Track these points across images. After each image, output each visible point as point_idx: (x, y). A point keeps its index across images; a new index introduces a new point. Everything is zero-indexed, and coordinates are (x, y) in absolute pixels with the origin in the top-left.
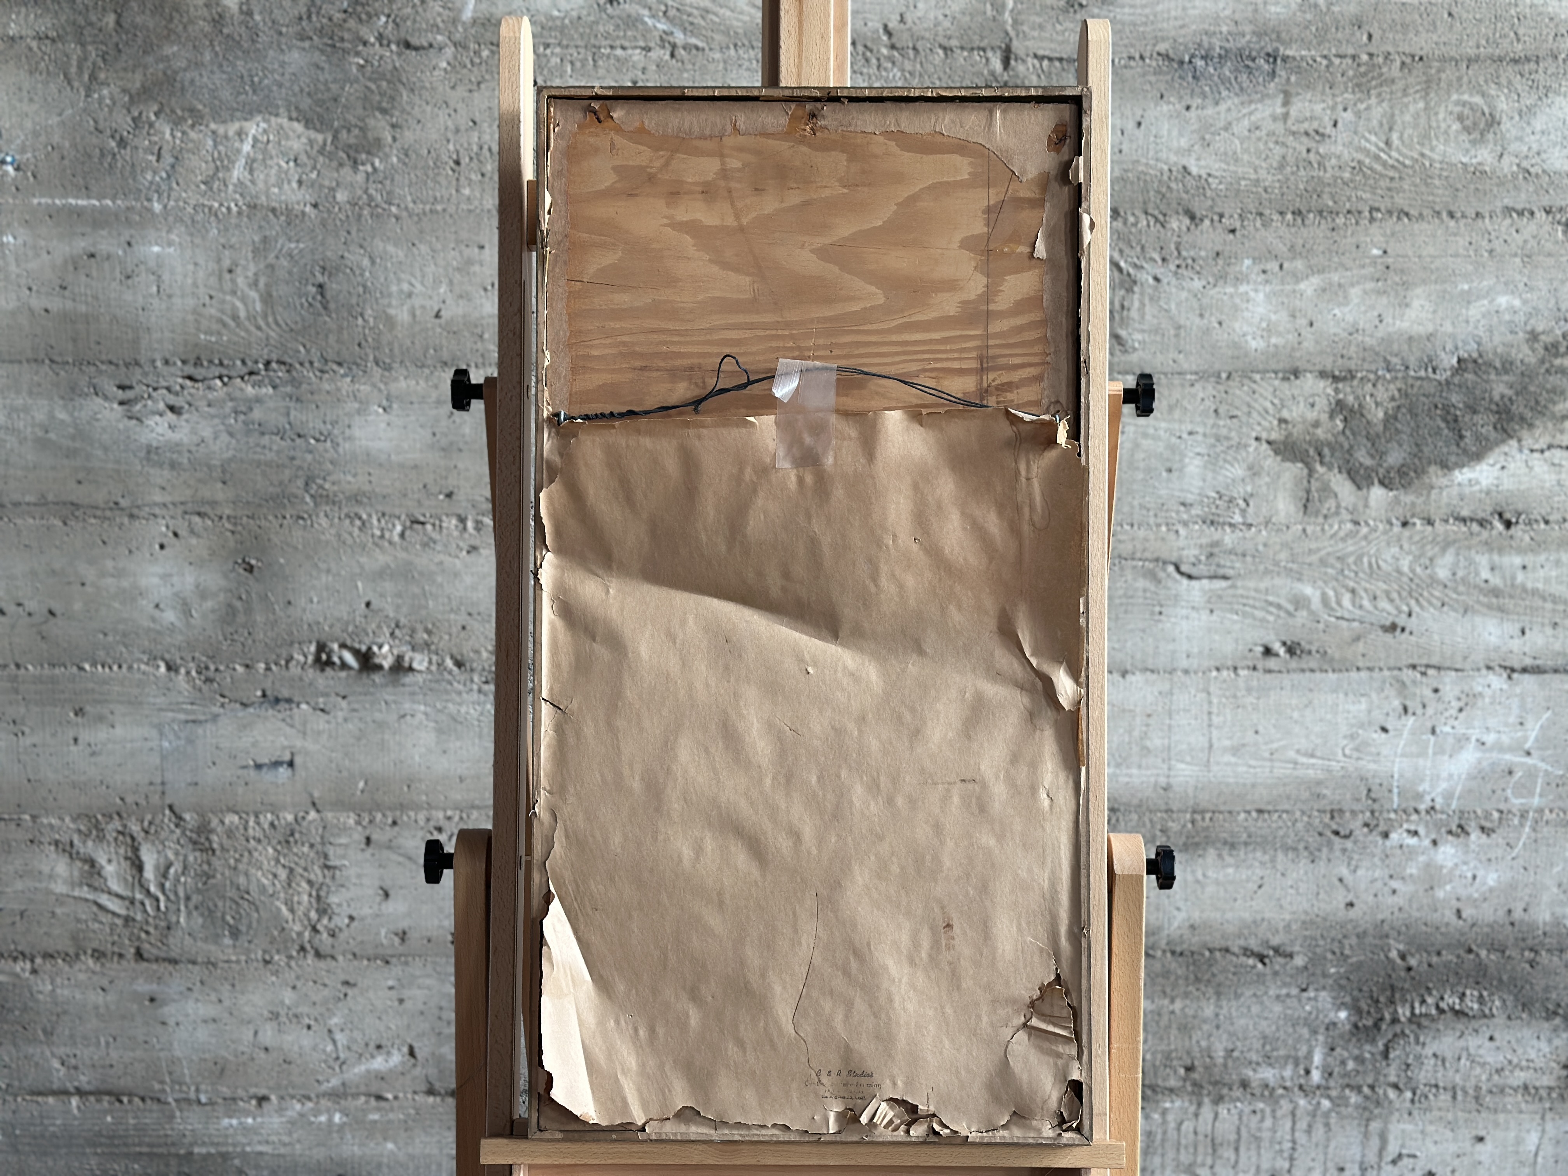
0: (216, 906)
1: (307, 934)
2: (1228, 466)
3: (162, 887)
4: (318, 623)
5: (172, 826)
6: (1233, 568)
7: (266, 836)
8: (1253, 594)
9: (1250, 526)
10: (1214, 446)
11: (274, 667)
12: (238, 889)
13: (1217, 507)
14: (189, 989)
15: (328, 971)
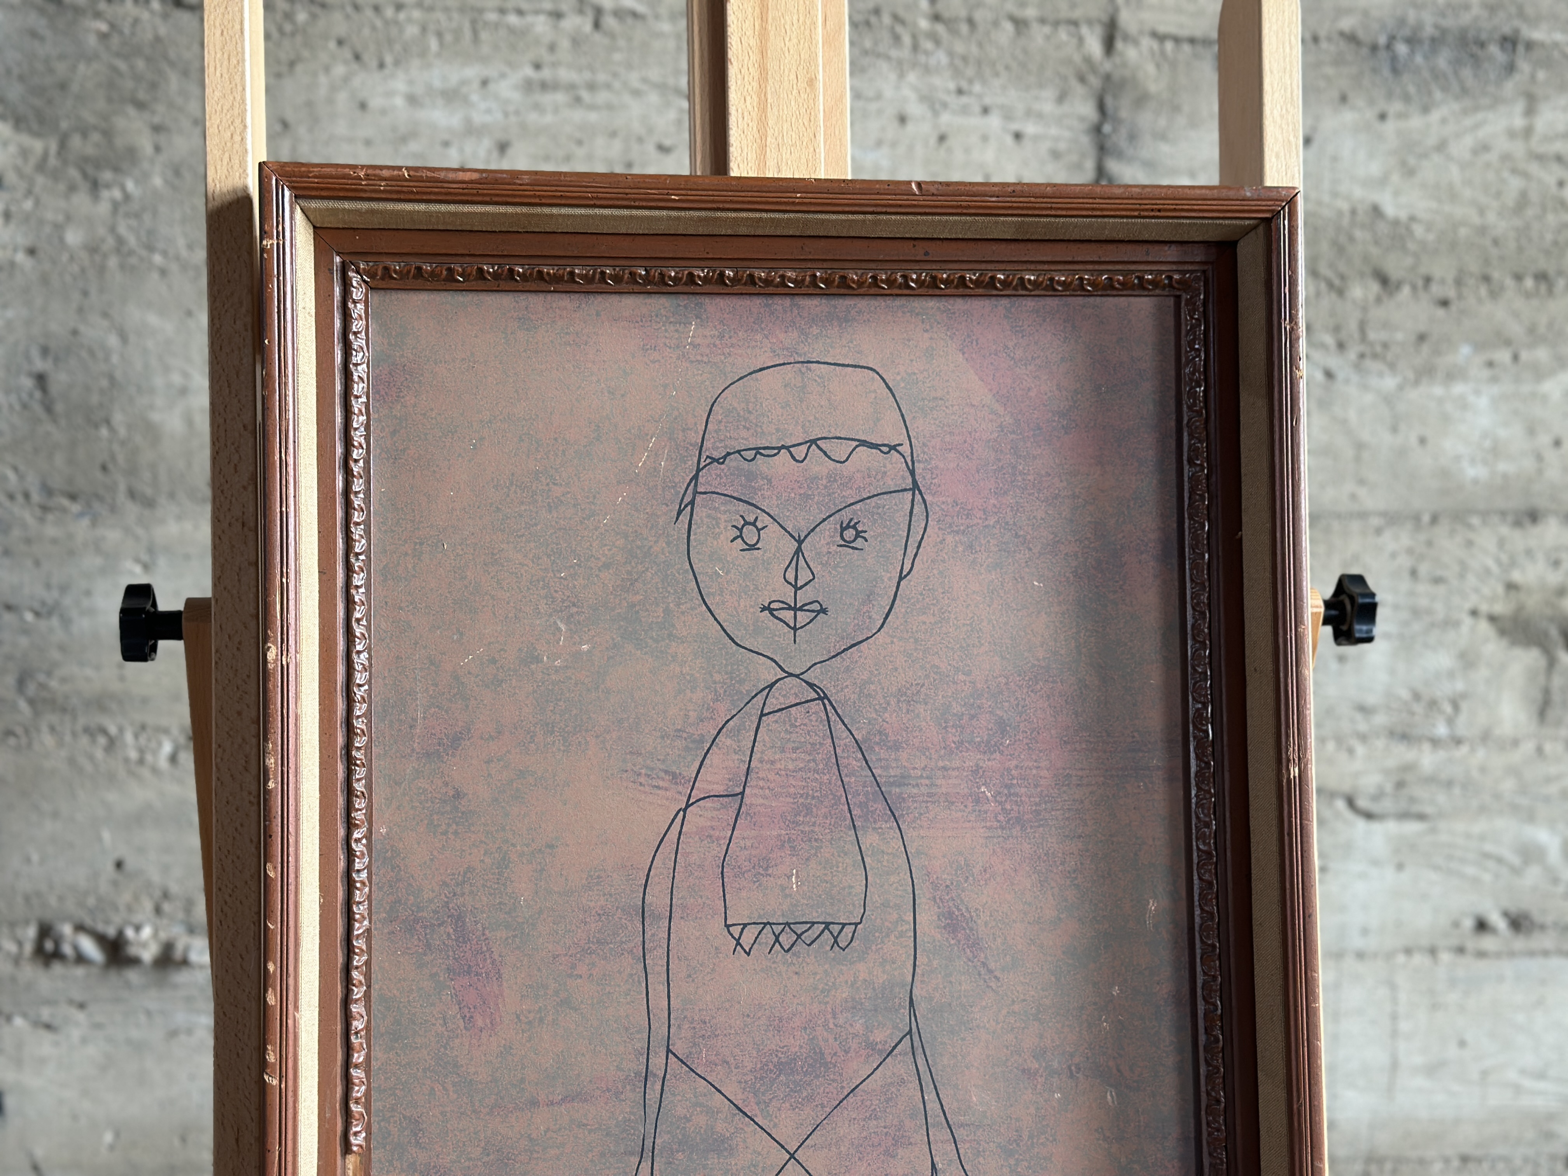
2: (1428, 653)
4: (40, 894)
6: (1432, 803)
8: (1461, 841)
9: (1459, 741)
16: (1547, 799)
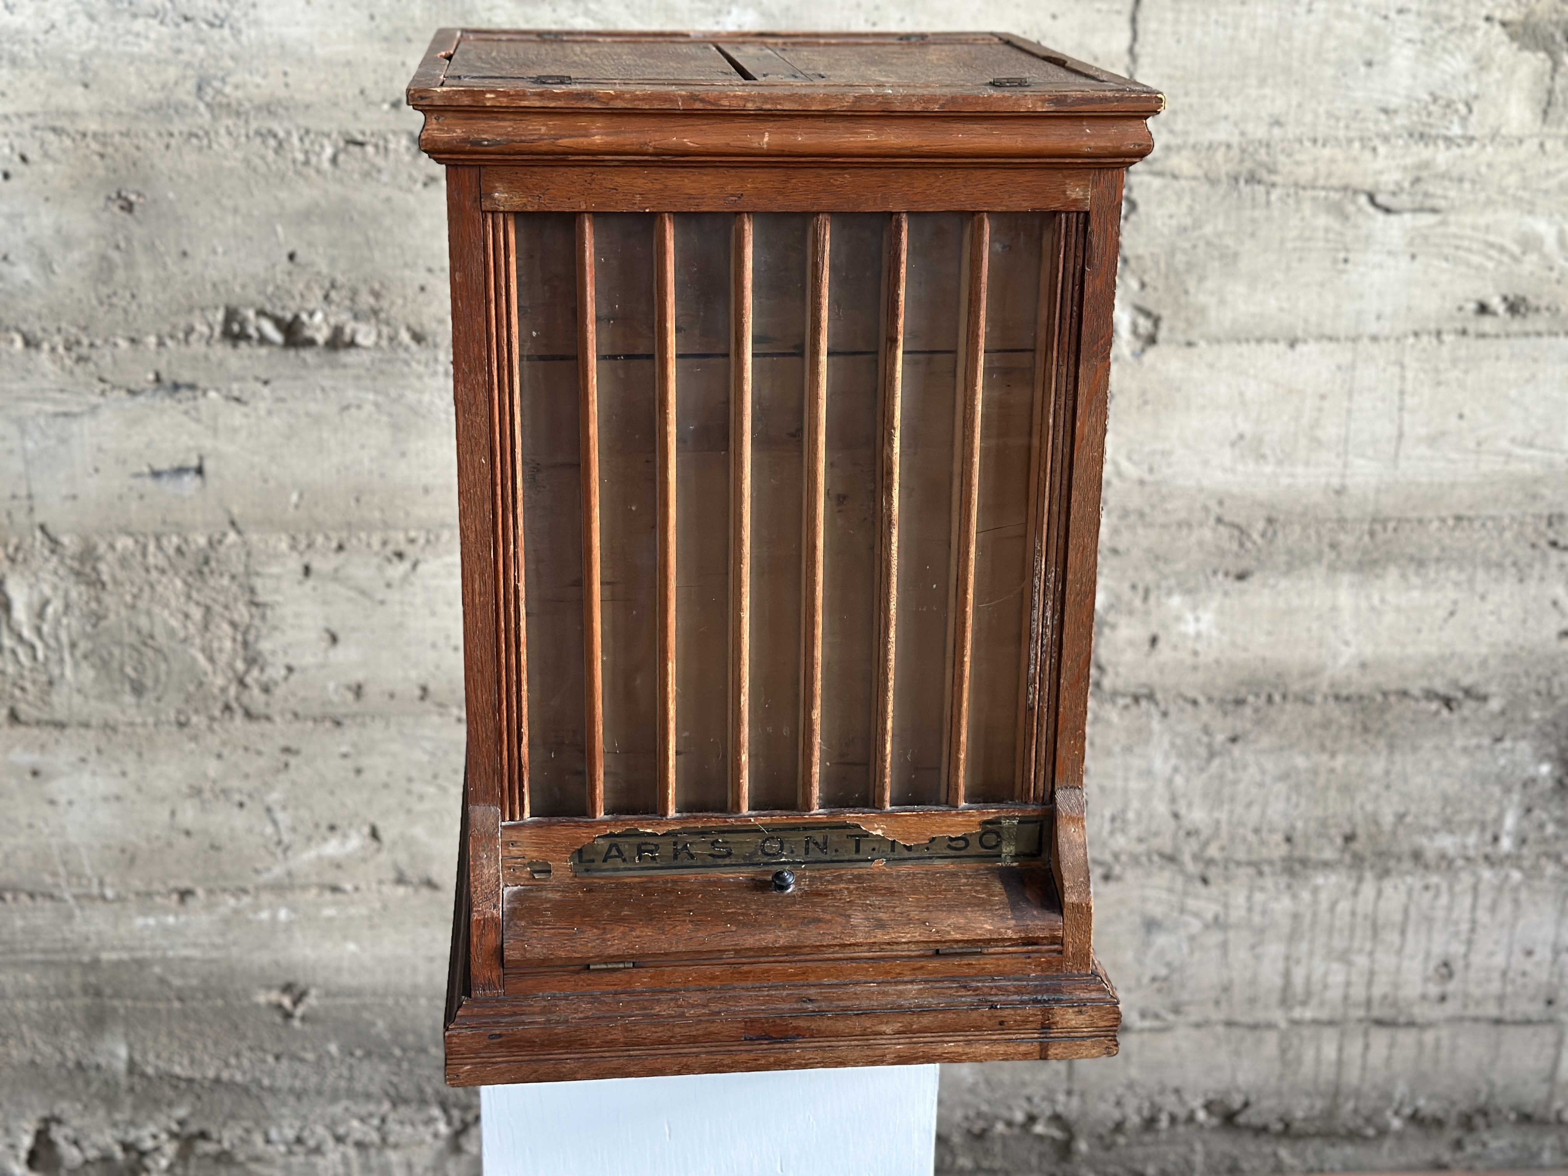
0: (111, 654)
1: (233, 690)
2: (1447, 57)
3: (38, 631)
4: (225, 282)
5: (46, 553)
6: (1445, 197)
7: (172, 565)
8: (1469, 232)
9: (1471, 140)
10: (1430, 29)
11: (169, 343)
12: (139, 632)
13: (1429, 114)
14: (83, 760)
15: (263, 735)
16: (1546, 192)
